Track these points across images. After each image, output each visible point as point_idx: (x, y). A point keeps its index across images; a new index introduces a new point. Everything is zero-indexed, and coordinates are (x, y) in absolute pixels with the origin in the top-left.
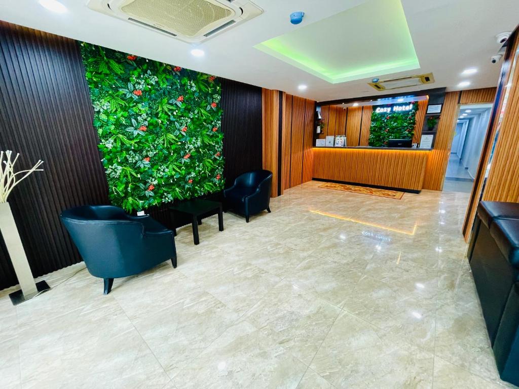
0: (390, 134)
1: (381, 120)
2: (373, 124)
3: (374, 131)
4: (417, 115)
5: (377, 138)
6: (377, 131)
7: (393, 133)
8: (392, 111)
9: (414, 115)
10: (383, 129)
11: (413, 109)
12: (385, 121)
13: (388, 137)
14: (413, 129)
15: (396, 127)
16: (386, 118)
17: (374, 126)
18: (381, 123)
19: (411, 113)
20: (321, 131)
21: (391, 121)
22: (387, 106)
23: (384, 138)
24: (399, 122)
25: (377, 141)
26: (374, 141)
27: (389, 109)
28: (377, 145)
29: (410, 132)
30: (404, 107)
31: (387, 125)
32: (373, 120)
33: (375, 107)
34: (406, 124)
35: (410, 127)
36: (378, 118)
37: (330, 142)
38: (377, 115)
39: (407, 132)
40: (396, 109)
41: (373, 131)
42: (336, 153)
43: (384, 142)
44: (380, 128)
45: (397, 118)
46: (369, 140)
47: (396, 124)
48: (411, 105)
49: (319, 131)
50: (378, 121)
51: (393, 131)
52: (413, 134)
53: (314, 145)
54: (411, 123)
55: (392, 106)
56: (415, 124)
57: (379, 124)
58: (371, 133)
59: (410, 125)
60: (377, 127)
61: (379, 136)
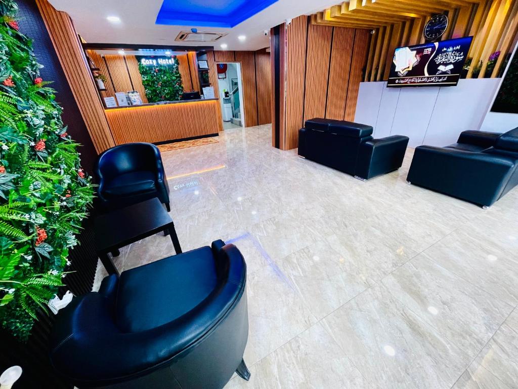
0: (164, 88)
1: (150, 73)
2: (144, 77)
3: (148, 85)
4: (179, 69)
5: (154, 93)
6: (151, 86)
7: (166, 86)
8: (157, 63)
9: (177, 68)
10: (156, 83)
11: (175, 63)
12: (155, 74)
13: (164, 91)
14: (181, 82)
15: (168, 81)
16: (155, 72)
17: (146, 80)
18: (152, 77)
19: (174, 67)
21: (161, 75)
22: (151, 58)
23: (160, 93)
24: (168, 75)
25: (155, 96)
26: (151, 96)
27: (155, 61)
29: (180, 86)
30: (167, 60)
31: (158, 79)
32: (142, 73)
33: (139, 58)
34: (174, 78)
36: (146, 70)
37: (122, 100)
38: (145, 68)
39: (178, 86)
40: (161, 61)
41: (146, 85)
43: (161, 97)
44: (153, 82)
45: (165, 71)
46: (146, 95)
47: (166, 77)
48: (173, 59)
50: (148, 74)
51: (165, 84)
52: (182, 87)
54: (177, 77)
55: (156, 58)
56: (181, 78)
57: (150, 77)
58: (146, 88)
59: (178, 79)
60: (149, 80)
61: (155, 91)
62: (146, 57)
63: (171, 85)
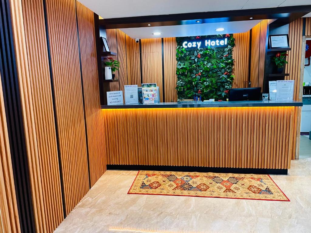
0: (205, 79)
1: (190, 59)
2: (180, 65)
3: (183, 74)
4: (233, 53)
5: (189, 86)
6: (186, 76)
7: (207, 77)
8: (203, 45)
9: (230, 51)
10: (194, 71)
11: (228, 44)
12: (196, 60)
13: (202, 83)
14: (232, 71)
15: (212, 70)
16: (196, 57)
17: (182, 68)
18: (191, 63)
19: (226, 49)
20: (113, 76)
21: (204, 61)
22: (196, 39)
23: (196, 85)
24: (214, 61)
25: (188, 89)
26: (184, 89)
27: (199, 44)
28: (189, 95)
29: (229, 76)
30: (217, 41)
31: (199, 66)
32: (179, 59)
33: (180, 41)
34: (222, 65)
35: (228, 69)
36: (185, 56)
37: (132, 97)
38: (185, 52)
39: (225, 76)
40: (208, 43)
41: (181, 74)
42: (146, 117)
43: (197, 91)
44: (191, 71)
45: (210, 57)
46: (177, 87)
47: (210, 64)
48: (226, 39)
49: (108, 75)
50: (186, 60)
51: (207, 73)
52: (232, 79)
53: (103, 103)
54: (227, 64)
55: (202, 39)
56: (233, 64)
57: (189, 64)
58: (179, 78)
59: (228, 67)
60: (186, 69)
61: (190, 82)
62: (189, 39)
63: (214, 75)
